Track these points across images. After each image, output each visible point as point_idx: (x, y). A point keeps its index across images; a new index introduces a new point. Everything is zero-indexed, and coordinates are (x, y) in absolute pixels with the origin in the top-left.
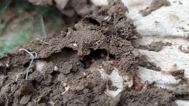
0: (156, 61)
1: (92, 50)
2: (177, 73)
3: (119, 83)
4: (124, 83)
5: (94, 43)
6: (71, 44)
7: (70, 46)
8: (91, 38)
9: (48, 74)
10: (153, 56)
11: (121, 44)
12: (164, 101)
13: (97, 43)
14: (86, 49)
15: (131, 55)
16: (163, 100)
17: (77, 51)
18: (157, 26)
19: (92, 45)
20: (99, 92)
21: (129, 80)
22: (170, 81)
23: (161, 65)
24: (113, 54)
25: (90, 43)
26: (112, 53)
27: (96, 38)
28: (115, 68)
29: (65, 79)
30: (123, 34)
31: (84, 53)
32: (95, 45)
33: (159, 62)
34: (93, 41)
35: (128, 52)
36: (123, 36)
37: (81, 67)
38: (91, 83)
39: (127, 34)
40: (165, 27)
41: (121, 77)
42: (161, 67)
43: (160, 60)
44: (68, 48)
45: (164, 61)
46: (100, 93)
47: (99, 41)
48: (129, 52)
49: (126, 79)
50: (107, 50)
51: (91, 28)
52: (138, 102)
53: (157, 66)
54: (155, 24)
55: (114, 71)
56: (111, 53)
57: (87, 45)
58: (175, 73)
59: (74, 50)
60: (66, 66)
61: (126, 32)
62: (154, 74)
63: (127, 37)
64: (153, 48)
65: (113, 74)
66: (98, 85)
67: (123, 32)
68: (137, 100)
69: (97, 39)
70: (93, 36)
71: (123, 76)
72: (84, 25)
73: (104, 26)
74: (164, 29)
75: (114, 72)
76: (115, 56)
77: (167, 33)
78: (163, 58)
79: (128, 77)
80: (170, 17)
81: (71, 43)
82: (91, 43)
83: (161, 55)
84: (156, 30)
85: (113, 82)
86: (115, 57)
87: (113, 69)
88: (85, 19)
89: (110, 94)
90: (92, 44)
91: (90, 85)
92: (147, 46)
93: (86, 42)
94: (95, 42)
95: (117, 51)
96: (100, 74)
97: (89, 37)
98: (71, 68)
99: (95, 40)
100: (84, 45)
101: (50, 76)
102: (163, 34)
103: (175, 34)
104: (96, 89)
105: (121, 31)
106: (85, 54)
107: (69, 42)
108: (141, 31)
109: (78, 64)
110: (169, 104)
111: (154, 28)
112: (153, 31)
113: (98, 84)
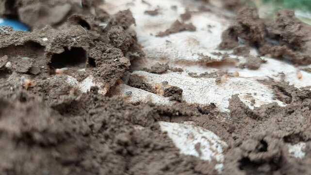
1: (66, 48)
2: (171, 91)
6: (40, 39)
11: (108, 49)
12: (142, 116)
13: (74, 39)
14: (57, 46)
16: (140, 115)
17: (44, 47)
18: (168, 46)
19: (67, 42)
20: (55, 95)
21: (103, 87)
26: (92, 55)
28: (91, 76)
30: (116, 40)
31: (54, 50)
32: (71, 42)
34: (70, 37)
35: (114, 59)
36: (116, 43)
37: (46, 72)
38: (48, 84)
39: (121, 41)
40: (178, 49)
46: (56, 97)
47: (78, 38)
48: (116, 59)
49: (99, 86)
50: (85, 51)
52: (103, 108)
54: (166, 43)
56: (90, 56)
57: (61, 40)
58: (170, 90)
59: (42, 45)
61: (120, 39)
63: (120, 45)
65: (86, 82)
66: (58, 87)
67: (117, 38)
68: (102, 106)
71: (96, 83)
73: (96, 31)
74: (176, 51)
75: (87, 79)
76: (94, 60)
77: (178, 56)
79: (102, 84)
80: (189, 41)
81: (41, 37)
82: (66, 38)
84: (165, 51)
87: (88, 76)
88: (72, 18)
91: (46, 86)
93: (60, 37)
94: (72, 38)
95: (99, 55)
98: (31, 66)
99: (73, 35)
100: (56, 39)
102: (173, 57)
103: (189, 57)
105: (115, 36)
106: (54, 52)
109: (43, 67)
110: (148, 121)
111: (163, 49)
112: (162, 52)
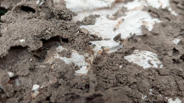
0: (96, 33)
1: (43, 40)
3: (81, 61)
4: (86, 59)
5: (44, 32)
6: (17, 42)
7: (16, 43)
8: (39, 28)
9: (6, 84)
10: (92, 29)
11: (68, 26)
13: (47, 31)
14: (38, 42)
15: (81, 34)
19: (43, 36)
21: (90, 55)
22: (114, 45)
23: (102, 35)
24: (66, 38)
25: (40, 34)
27: (45, 27)
28: (73, 50)
29: (28, 80)
30: (65, 16)
32: (46, 35)
33: (98, 33)
34: (43, 31)
36: (65, 17)
38: (61, 73)
41: (82, 56)
42: (102, 37)
43: (99, 31)
44: (14, 47)
45: (102, 31)
47: (49, 29)
48: (79, 32)
49: (87, 56)
51: (28, 16)
53: (99, 37)
55: (73, 53)
56: (65, 38)
57: (37, 37)
59: (23, 46)
60: (23, 67)
61: (68, 14)
62: (101, 44)
63: (69, 18)
64: (89, 23)
65: (73, 56)
67: (64, 14)
69: (47, 27)
70: (40, 25)
71: (83, 55)
72: (17, 16)
73: (40, 11)
78: (100, 29)
79: (88, 54)
81: (15, 40)
83: (98, 27)
85: (75, 63)
86: (69, 40)
89: (80, 74)
90: (43, 34)
92: (83, 22)
93: (36, 34)
96: (63, 61)
97: (36, 27)
98: (29, 66)
99: (44, 29)
100: (34, 38)
101: (10, 85)
102: (92, 8)
104: (67, 76)
105: (62, 13)
106: (39, 47)
107: (12, 40)
108: (72, 8)
109: (31, 60)
113: (67, 70)
